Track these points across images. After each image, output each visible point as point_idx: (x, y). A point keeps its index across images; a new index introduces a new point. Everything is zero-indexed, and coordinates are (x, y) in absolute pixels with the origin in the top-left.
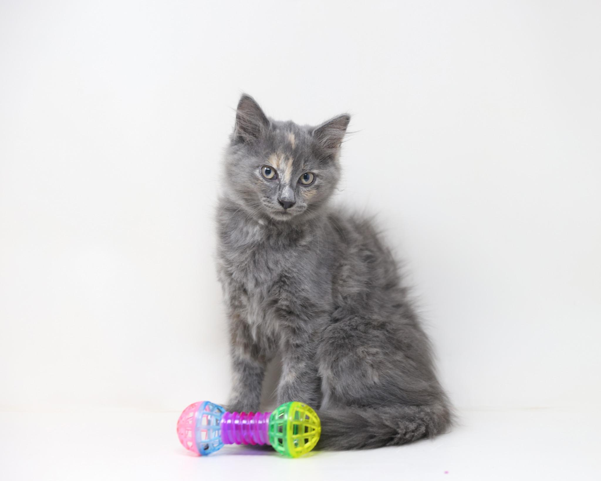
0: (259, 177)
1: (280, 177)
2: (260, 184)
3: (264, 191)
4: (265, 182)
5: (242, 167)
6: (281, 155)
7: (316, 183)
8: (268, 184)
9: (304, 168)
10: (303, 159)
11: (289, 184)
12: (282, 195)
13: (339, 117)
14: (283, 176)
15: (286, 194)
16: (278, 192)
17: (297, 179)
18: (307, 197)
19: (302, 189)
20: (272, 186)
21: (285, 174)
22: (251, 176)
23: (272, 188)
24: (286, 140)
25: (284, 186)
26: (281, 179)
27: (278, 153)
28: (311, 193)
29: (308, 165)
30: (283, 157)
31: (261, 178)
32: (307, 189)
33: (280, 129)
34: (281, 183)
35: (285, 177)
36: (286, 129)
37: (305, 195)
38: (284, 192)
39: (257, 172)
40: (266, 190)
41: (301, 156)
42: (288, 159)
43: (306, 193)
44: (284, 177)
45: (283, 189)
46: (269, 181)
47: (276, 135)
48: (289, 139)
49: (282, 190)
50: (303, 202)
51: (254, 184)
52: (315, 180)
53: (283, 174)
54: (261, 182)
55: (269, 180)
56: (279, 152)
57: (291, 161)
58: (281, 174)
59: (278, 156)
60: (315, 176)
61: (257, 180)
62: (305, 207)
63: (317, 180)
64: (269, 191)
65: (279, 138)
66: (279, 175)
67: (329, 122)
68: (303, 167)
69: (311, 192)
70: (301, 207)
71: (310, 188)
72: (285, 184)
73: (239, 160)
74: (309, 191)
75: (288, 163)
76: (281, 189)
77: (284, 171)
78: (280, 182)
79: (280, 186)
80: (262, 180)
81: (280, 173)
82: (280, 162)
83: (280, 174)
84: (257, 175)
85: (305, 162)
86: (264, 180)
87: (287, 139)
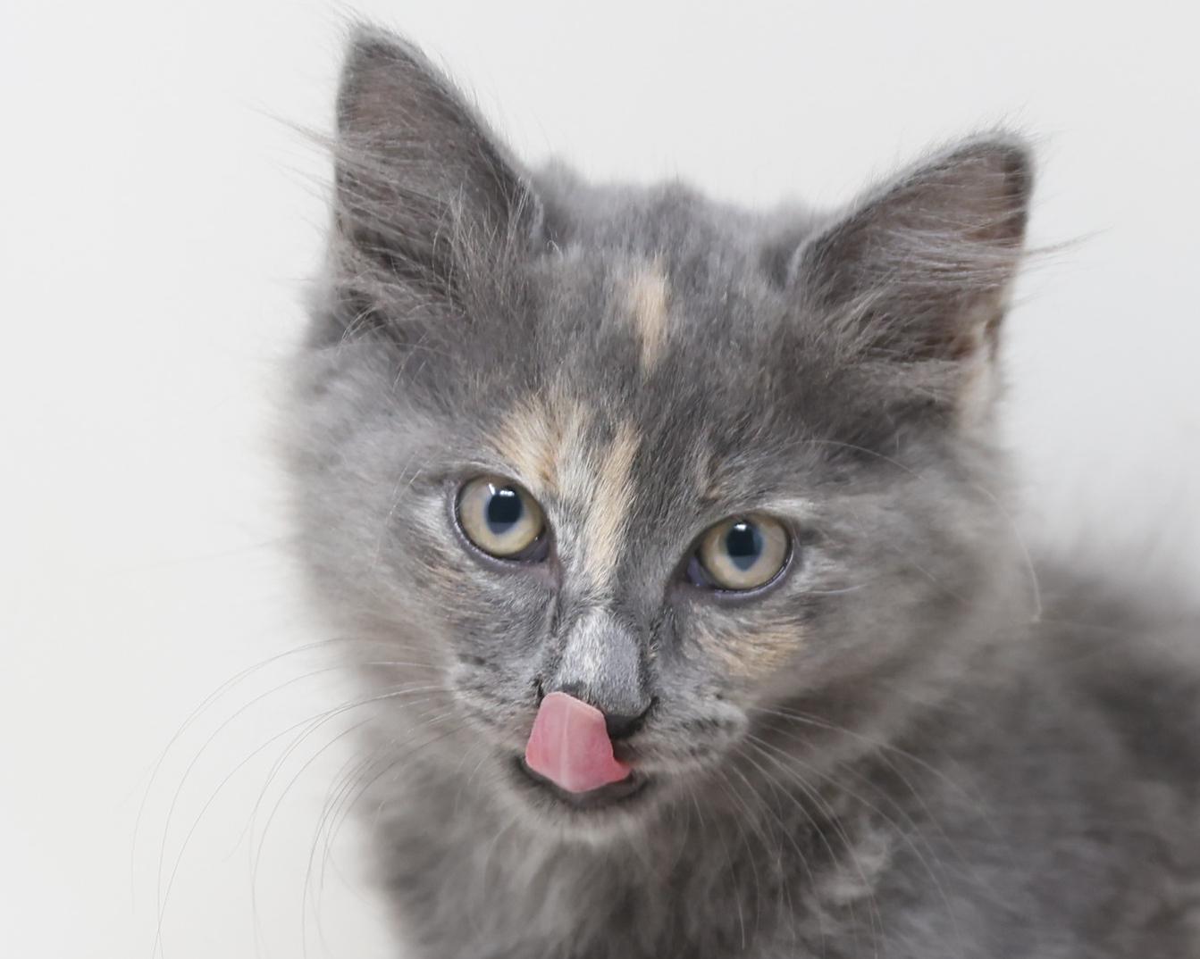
0: (442, 546)
1: (560, 548)
2: (448, 585)
3: (466, 629)
4: (480, 578)
5: (351, 476)
6: (569, 412)
7: (803, 581)
8: (496, 586)
9: (714, 493)
10: (706, 435)
11: (606, 596)
12: (564, 670)
13: (950, 152)
14: (578, 541)
15: (588, 662)
16: (543, 646)
17: (672, 558)
18: (739, 663)
19: (706, 620)
20: (518, 602)
21: (589, 529)
22: (396, 532)
23: (514, 615)
24: (609, 312)
25: (583, 609)
26: (570, 559)
27: (552, 394)
28: (765, 645)
29: (742, 468)
30: (577, 418)
31: (455, 554)
32: (742, 620)
33: (589, 242)
34: (567, 584)
35: (589, 550)
36: (626, 239)
37: (729, 657)
38: (574, 646)
39: (431, 513)
40: (476, 620)
41: (690, 415)
42: (608, 436)
43: (733, 644)
44: (584, 553)
45: (573, 624)
46: (501, 573)
47: (550, 281)
48: (630, 304)
49: (566, 633)
50: (719, 697)
51: (412, 584)
52: (798, 565)
53: (576, 532)
54: (453, 575)
55: (501, 563)
56: (557, 386)
57: (622, 451)
58: (569, 529)
59: (551, 415)
60: (797, 536)
61: (431, 564)
62: (730, 726)
63: (808, 564)
64: (497, 631)
65: (565, 298)
66: (559, 534)
67: (890, 187)
68: (702, 484)
69: (769, 638)
70: (705, 726)
71: (758, 612)
72: (588, 592)
73: (341, 434)
74: (753, 631)
75: (607, 462)
76: (562, 630)
77: (581, 508)
78: (561, 582)
79: (560, 606)
80: (458, 560)
81: (563, 523)
82: (562, 451)
83: (563, 532)
84: (434, 533)
85: (723, 448)
86: (469, 563)
87: (616, 309)
